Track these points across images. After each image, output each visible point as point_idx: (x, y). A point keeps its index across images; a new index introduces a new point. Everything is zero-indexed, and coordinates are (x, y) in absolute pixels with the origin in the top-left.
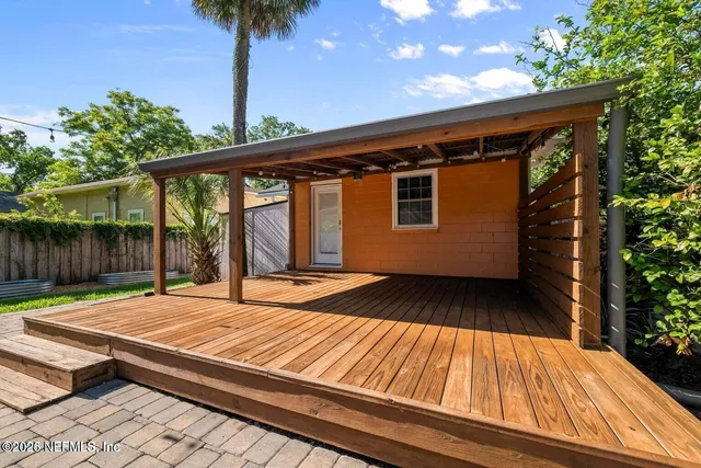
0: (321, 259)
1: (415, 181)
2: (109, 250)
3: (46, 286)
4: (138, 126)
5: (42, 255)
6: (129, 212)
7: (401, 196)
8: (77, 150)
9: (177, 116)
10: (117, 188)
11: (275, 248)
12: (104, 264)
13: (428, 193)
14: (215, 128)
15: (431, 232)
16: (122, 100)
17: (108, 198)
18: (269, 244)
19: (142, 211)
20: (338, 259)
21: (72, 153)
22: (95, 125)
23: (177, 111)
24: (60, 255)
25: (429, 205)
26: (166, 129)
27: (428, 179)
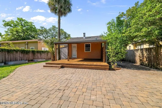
0: (73, 57)
1: (88, 45)
2: (34, 55)
3: (27, 61)
4: (25, 26)
5: (24, 56)
6: (31, 47)
7: (86, 47)
8: (9, 31)
9: (33, 24)
10: (28, 42)
11: (65, 55)
12: (33, 58)
13: (90, 47)
14: (41, 27)
15: (90, 52)
16: (21, 20)
17: (25, 44)
18: (64, 54)
19: (34, 47)
20: (76, 56)
21: (8, 32)
22: (12, 25)
23: (33, 23)
24: (26, 56)
25: (90, 48)
26: (31, 28)
27: (90, 45)
